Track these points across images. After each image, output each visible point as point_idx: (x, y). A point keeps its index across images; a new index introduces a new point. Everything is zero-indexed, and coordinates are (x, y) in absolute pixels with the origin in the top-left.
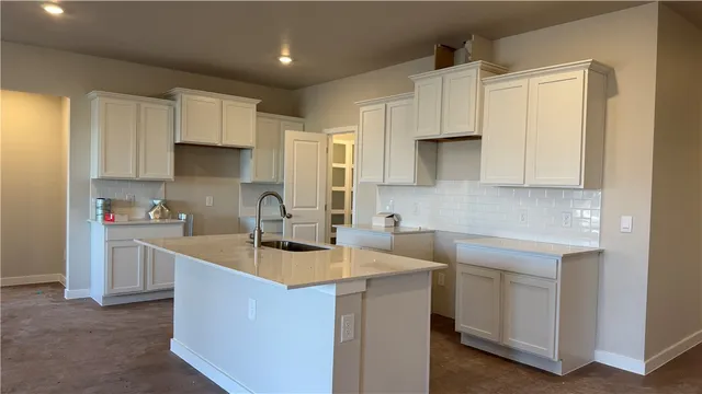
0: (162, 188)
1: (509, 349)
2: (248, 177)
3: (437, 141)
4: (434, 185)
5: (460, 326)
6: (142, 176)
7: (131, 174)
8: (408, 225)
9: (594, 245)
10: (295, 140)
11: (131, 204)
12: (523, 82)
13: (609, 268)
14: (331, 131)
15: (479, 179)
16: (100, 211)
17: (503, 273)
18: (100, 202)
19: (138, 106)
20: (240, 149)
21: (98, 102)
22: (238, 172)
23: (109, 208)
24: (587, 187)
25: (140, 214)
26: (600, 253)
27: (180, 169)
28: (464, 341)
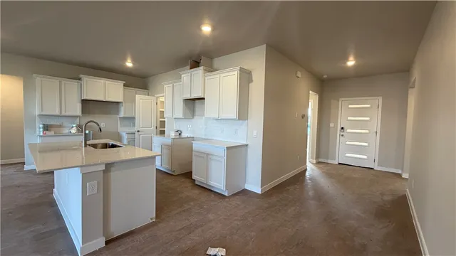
0: (78, 119)
1: (210, 186)
2: (122, 115)
3: (194, 100)
4: (193, 118)
5: (194, 177)
6: (63, 114)
7: (57, 113)
8: (184, 135)
9: (245, 143)
10: (141, 99)
11: (60, 126)
12: (218, 76)
13: (250, 151)
14: (158, 95)
15: (204, 115)
16: (41, 130)
17: (208, 154)
18: (41, 126)
19: (60, 82)
20: (118, 103)
21: (38, 79)
22: (118, 112)
23: (46, 128)
24: (239, 119)
25: (66, 131)
26: (247, 145)
27: (84, 111)
28: (196, 183)
